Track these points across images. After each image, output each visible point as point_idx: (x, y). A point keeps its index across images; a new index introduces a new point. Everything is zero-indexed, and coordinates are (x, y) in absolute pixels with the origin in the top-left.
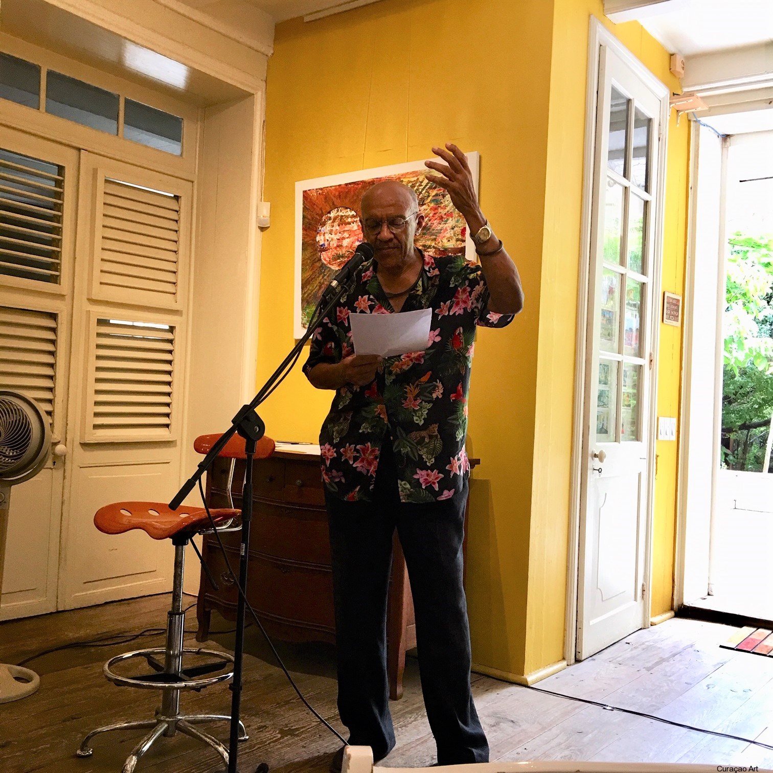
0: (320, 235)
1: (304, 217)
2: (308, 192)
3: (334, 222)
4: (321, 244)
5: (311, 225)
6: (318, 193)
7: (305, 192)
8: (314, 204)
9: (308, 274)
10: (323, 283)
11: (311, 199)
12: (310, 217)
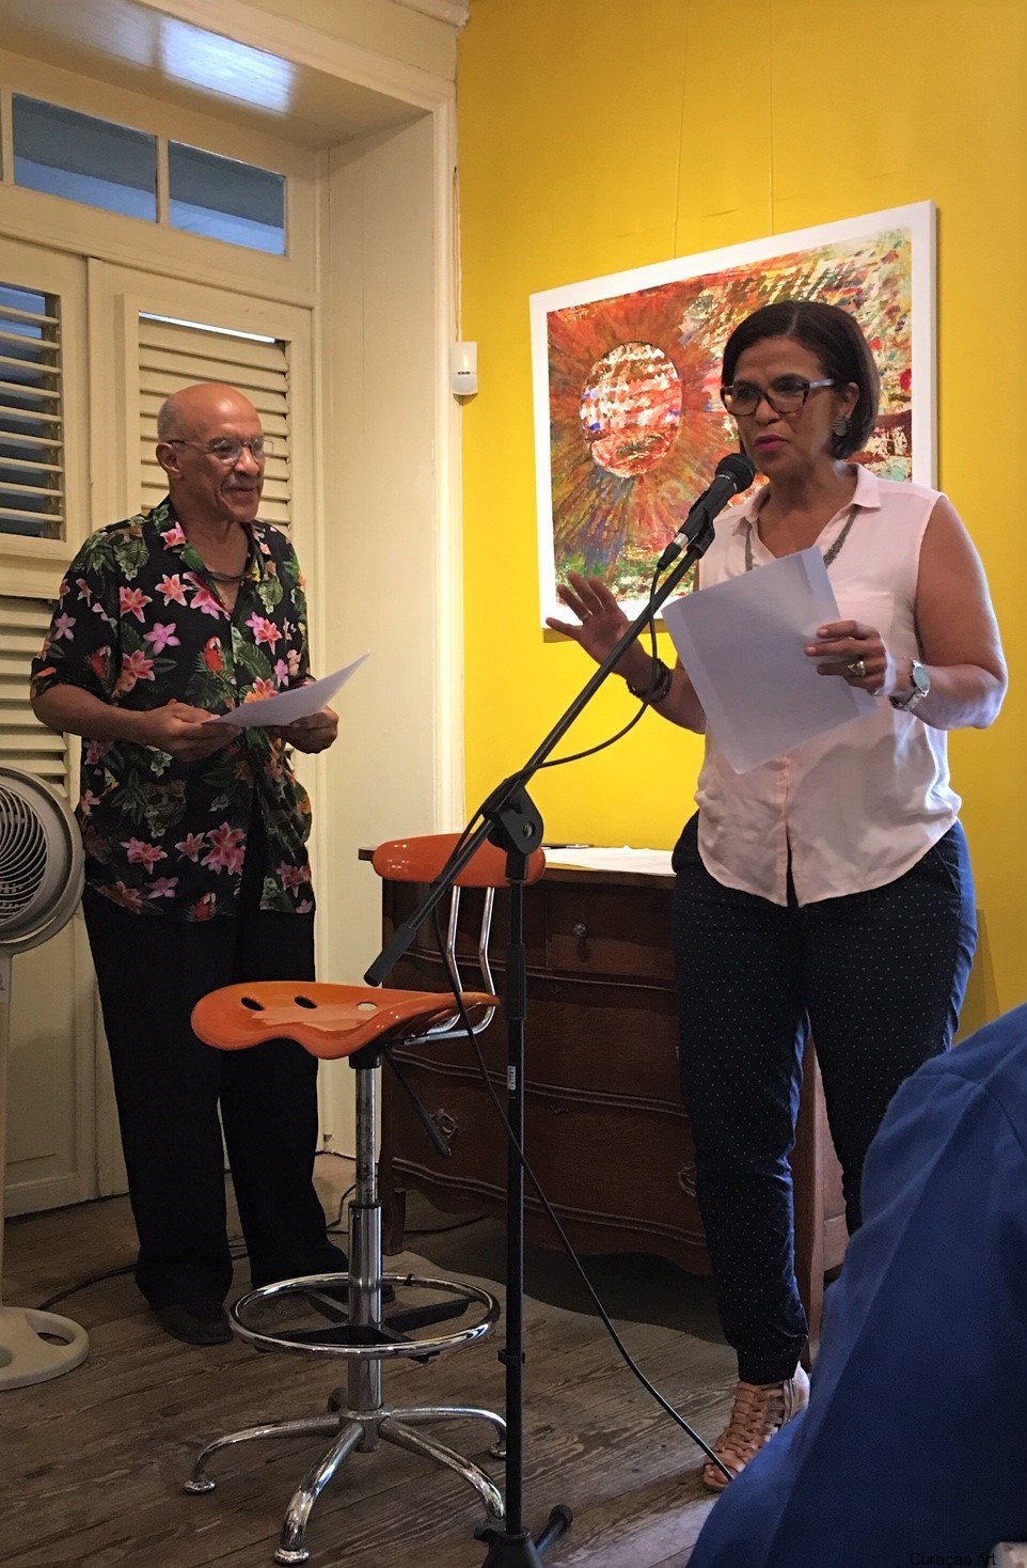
0: (589, 406)
1: (552, 369)
2: (558, 314)
3: (616, 375)
4: (591, 424)
5: (568, 388)
6: (581, 314)
7: (551, 315)
8: (573, 340)
9: (567, 489)
10: (599, 508)
11: (565, 329)
12: (564, 369)
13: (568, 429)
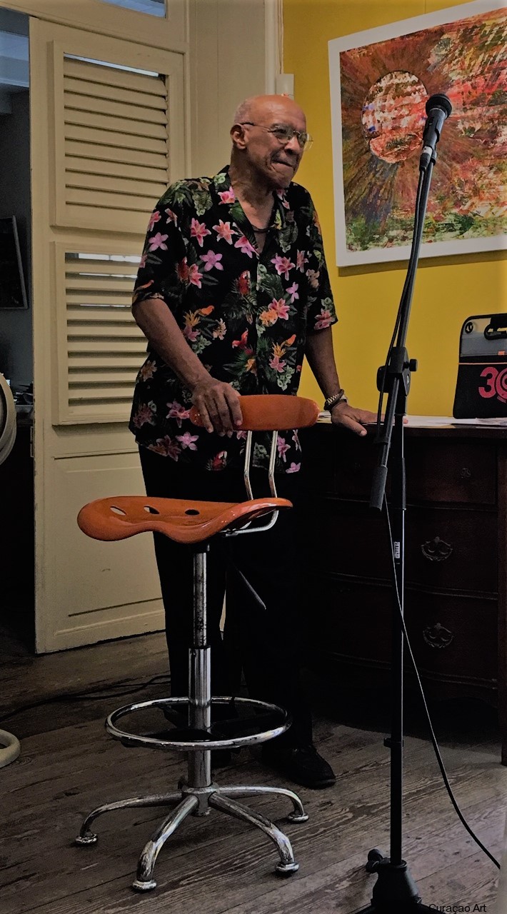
0: (368, 115)
1: (343, 91)
2: (347, 53)
3: (386, 94)
4: (369, 127)
5: (354, 103)
6: (362, 53)
7: (342, 54)
8: (357, 71)
9: (354, 172)
10: (375, 184)
11: (351, 63)
12: (351, 91)
13: (355, 133)
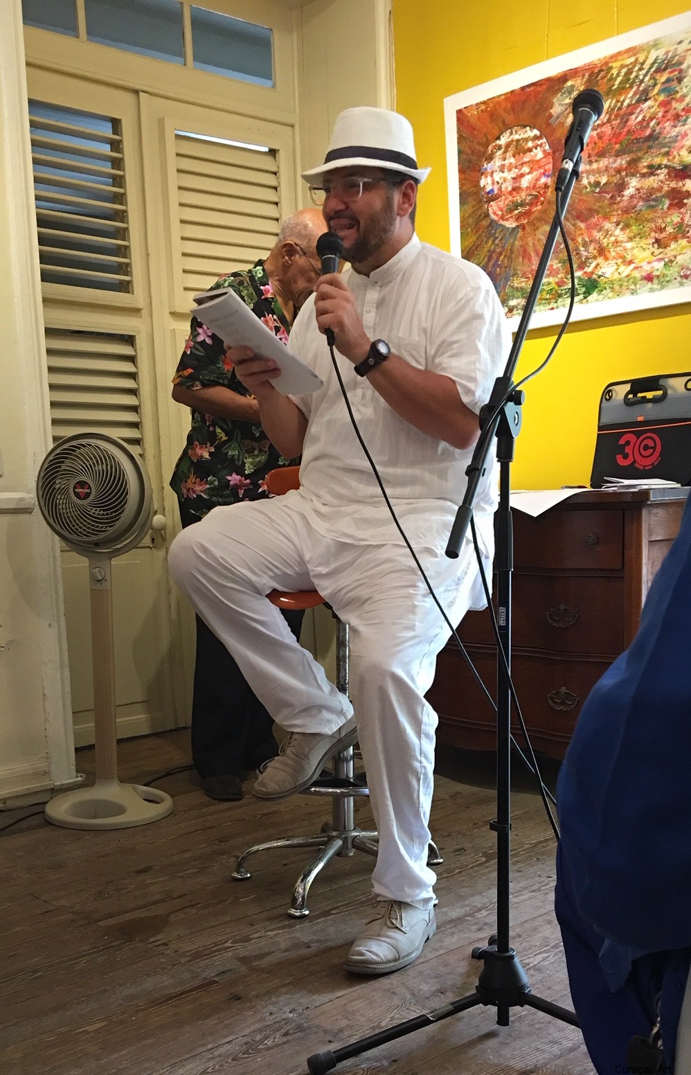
0: (486, 177)
1: (460, 152)
2: (464, 110)
3: (505, 152)
4: (488, 190)
5: (471, 166)
6: (480, 109)
7: (459, 112)
8: (475, 129)
9: (473, 239)
10: (494, 251)
11: (469, 122)
12: (469, 151)
13: (472, 195)
